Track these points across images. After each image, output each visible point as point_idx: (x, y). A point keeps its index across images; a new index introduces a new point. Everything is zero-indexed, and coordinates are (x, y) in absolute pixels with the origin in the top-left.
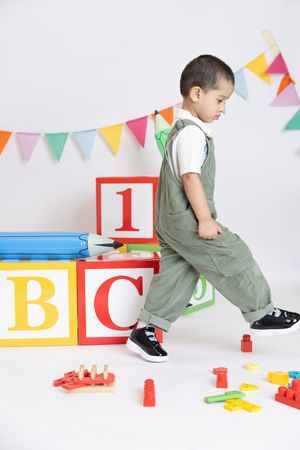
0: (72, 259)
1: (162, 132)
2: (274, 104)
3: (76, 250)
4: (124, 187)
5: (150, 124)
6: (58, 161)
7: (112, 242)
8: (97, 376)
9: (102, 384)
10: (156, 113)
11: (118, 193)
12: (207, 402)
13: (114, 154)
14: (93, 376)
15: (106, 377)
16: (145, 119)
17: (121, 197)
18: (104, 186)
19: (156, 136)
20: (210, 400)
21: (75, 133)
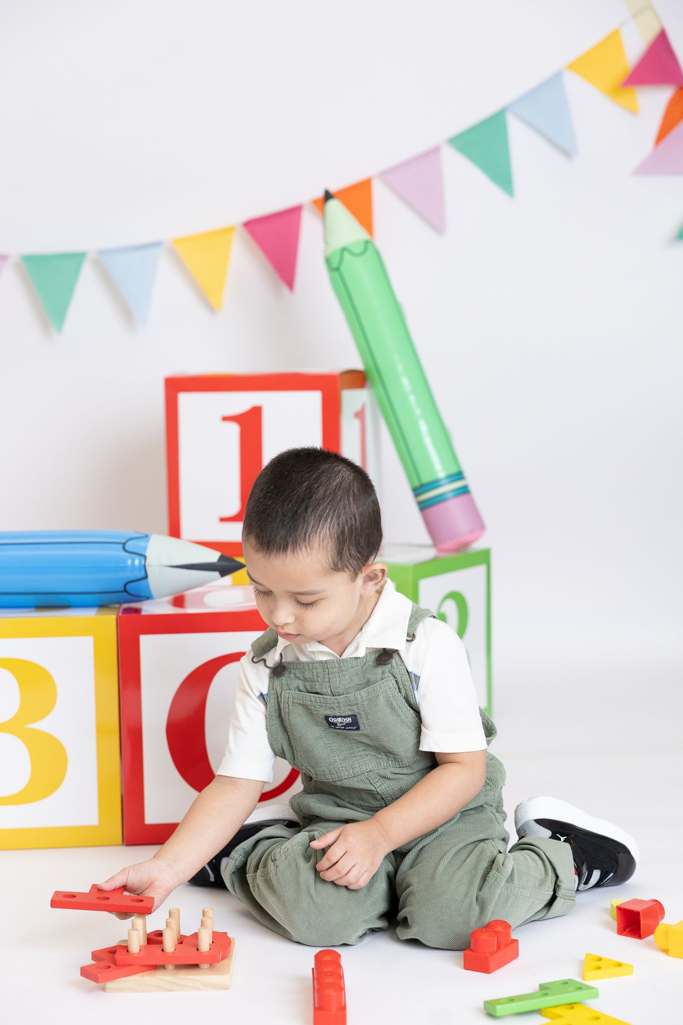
0: (102, 606)
1: (344, 250)
2: (647, 168)
3: (115, 580)
4: (241, 402)
5: (309, 225)
6: (60, 329)
7: (213, 556)
8: (181, 940)
9: (196, 966)
10: (328, 196)
11: (225, 419)
12: (491, 1015)
13: (211, 308)
14: (169, 943)
15: (205, 944)
16: (294, 213)
17: (234, 429)
18: (185, 399)
19: (328, 261)
20: (500, 1010)
21: (103, 253)
